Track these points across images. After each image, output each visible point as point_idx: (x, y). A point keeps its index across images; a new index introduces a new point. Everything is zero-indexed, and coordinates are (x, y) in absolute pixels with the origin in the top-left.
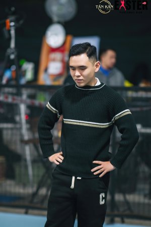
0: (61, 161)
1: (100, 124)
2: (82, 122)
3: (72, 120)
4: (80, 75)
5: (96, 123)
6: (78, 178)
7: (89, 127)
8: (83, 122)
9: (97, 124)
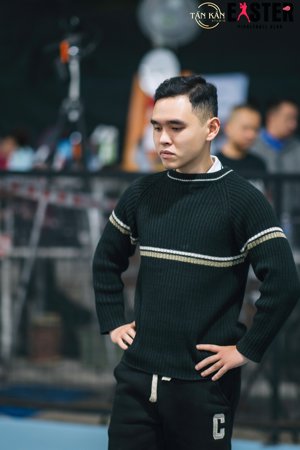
0: (130, 341)
1: (213, 258)
2: (174, 252)
3: (153, 249)
4: (169, 141)
5: (203, 256)
6: (164, 378)
7: (190, 264)
8: (178, 252)
9: (206, 257)
